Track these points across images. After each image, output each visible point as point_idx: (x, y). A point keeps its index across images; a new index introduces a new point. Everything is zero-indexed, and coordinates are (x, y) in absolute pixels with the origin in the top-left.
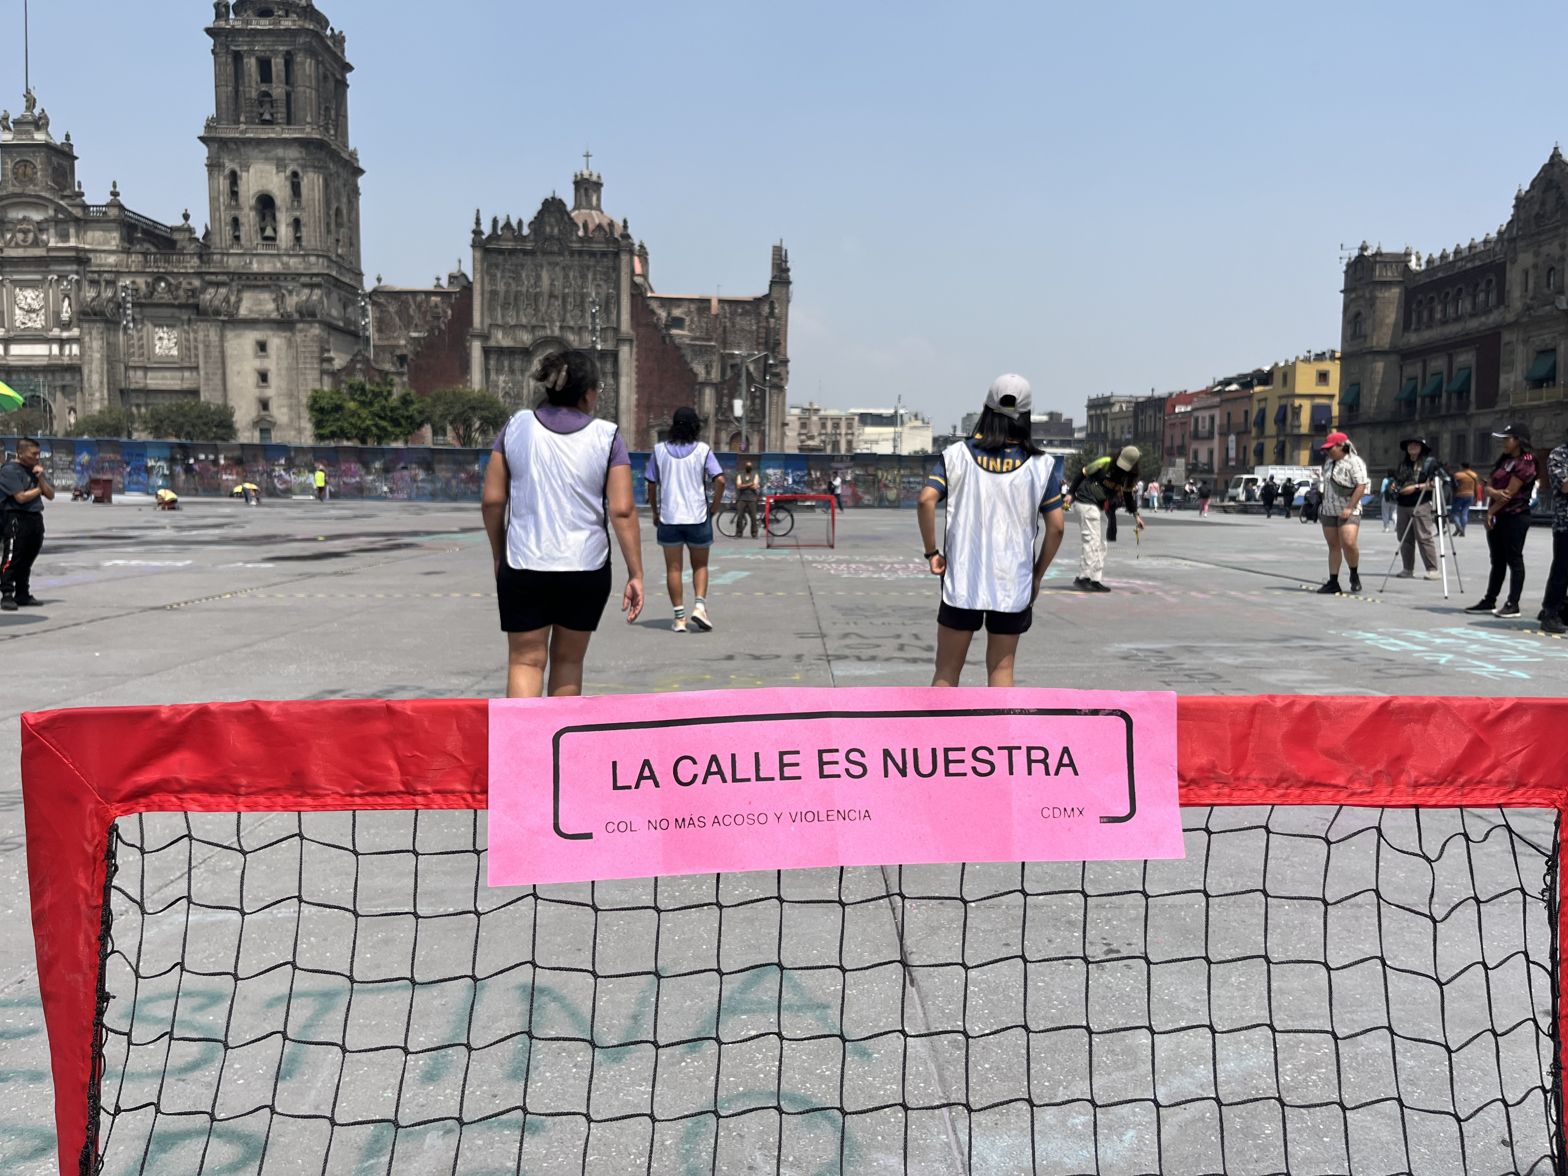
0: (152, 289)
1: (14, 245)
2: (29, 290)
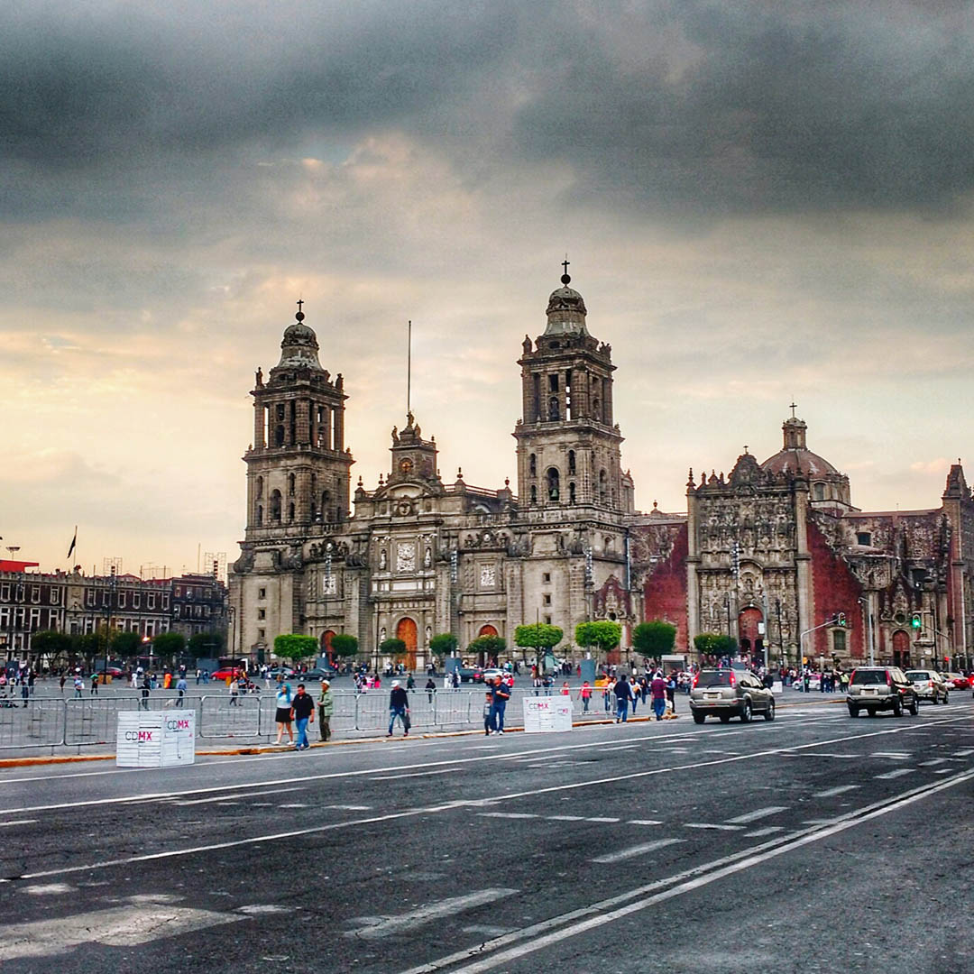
0: (480, 538)
1: (398, 515)
2: (406, 545)
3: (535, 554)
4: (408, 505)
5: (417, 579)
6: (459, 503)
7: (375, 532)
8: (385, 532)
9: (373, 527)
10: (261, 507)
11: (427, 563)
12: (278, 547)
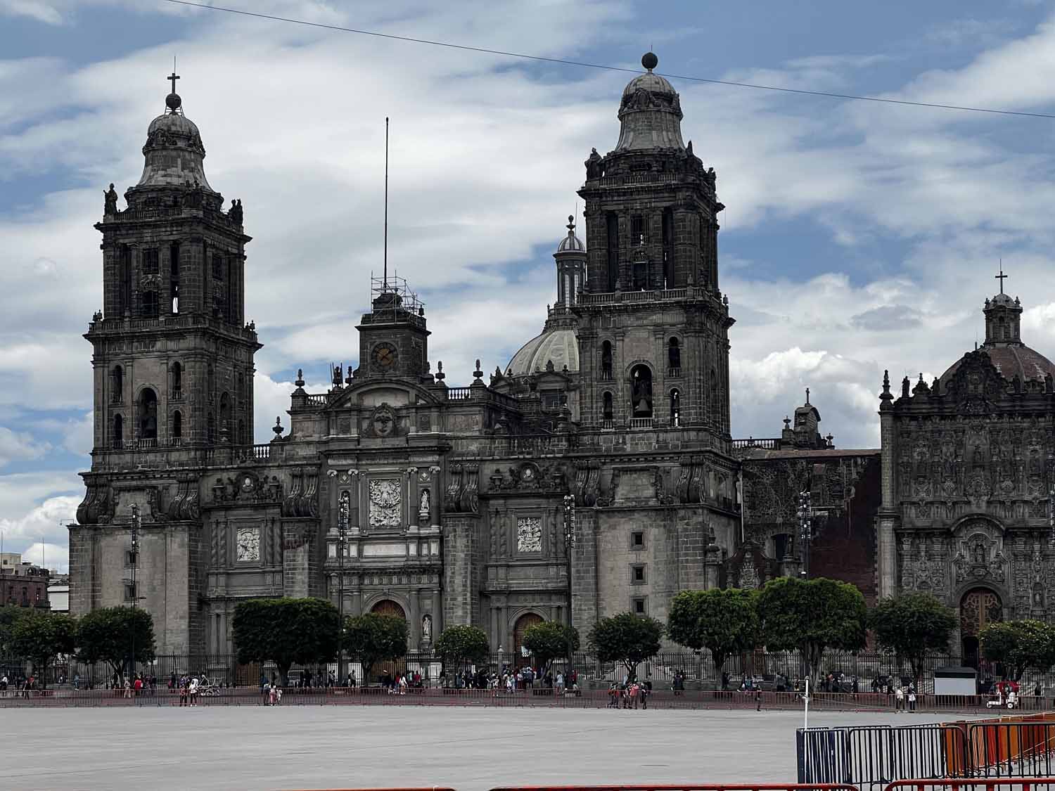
0: (516, 475)
1: (371, 434)
2: (385, 484)
3: (619, 500)
4: (388, 419)
5: (405, 540)
6: (478, 418)
7: (330, 462)
8: (350, 462)
9: (328, 455)
10: (118, 416)
11: (424, 512)
12: (154, 482)
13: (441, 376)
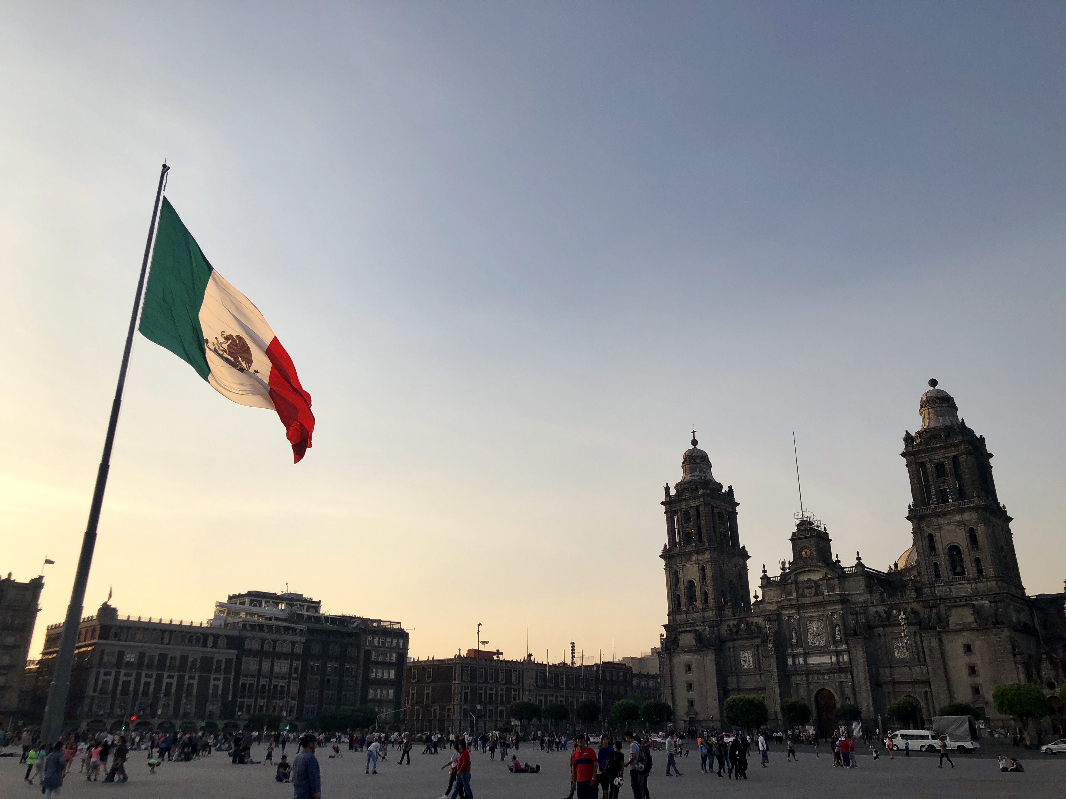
0: (888, 613)
1: (804, 596)
2: (814, 622)
3: (952, 626)
4: (812, 587)
5: (829, 653)
6: (862, 583)
7: (784, 612)
8: (793, 611)
9: (782, 608)
10: (678, 595)
12: (697, 628)
13: (838, 561)
